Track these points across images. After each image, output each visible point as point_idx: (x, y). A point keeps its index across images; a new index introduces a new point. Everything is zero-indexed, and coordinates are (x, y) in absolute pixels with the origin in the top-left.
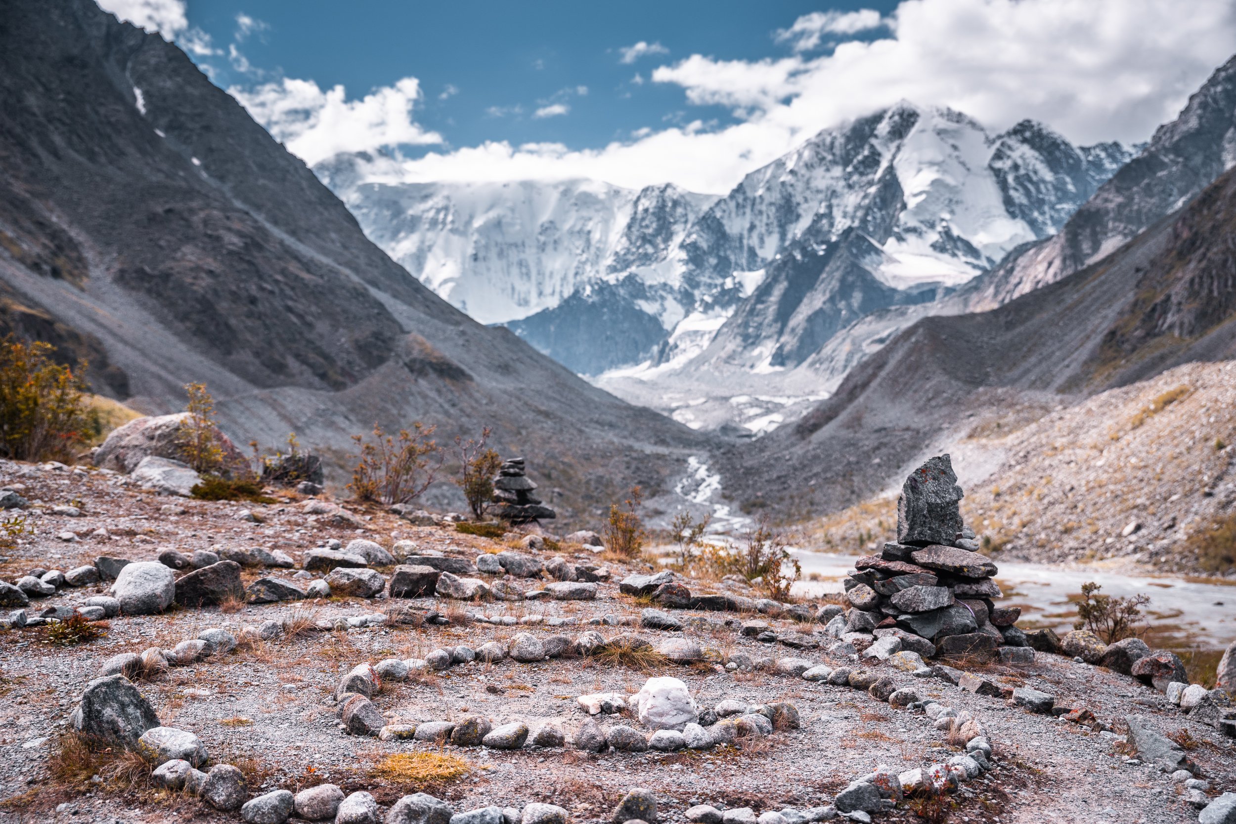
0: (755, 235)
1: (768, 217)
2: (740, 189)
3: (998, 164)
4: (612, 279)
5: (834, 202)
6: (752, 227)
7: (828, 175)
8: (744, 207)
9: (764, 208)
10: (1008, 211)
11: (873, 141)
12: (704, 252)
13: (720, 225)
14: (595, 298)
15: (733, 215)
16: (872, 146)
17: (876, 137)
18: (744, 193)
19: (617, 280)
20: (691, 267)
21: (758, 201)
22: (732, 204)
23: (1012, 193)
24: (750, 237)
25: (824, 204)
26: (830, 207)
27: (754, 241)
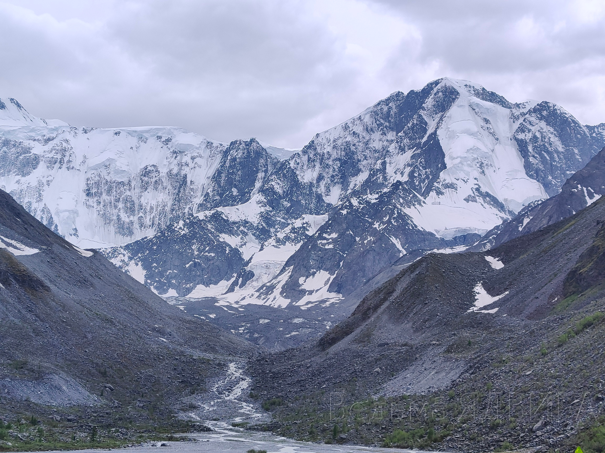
0: (322, 184)
1: (334, 170)
2: (311, 146)
3: (521, 136)
4: (201, 216)
5: (387, 160)
6: (320, 178)
7: (384, 138)
8: (314, 161)
9: (331, 163)
10: (527, 174)
11: (422, 112)
12: (280, 197)
13: (294, 175)
14: (186, 231)
15: (305, 167)
16: (420, 116)
17: (423, 109)
18: (315, 149)
19: (206, 217)
20: (268, 208)
21: (326, 156)
22: (305, 158)
23: (531, 159)
24: (318, 186)
25: (379, 162)
26: (384, 164)
27: (322, 189)
